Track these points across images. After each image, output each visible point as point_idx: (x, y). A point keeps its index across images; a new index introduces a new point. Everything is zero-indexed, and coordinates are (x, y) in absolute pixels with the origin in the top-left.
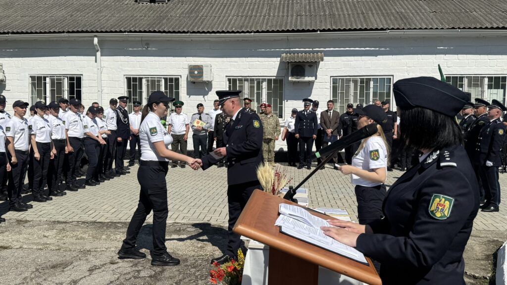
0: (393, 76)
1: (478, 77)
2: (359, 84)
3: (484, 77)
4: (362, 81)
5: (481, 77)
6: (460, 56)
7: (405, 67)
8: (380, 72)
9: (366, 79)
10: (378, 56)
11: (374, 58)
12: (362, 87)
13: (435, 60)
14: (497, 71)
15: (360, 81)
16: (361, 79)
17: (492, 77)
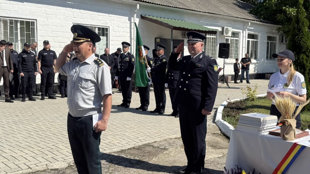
0: (36, 20)
1: (93, 27)
2: (9, 24)
3: (96, 27)
4: (11, 22)
5: (94, 27)
6: (82, 11)
7: (45, 14)
8: (26, 16)
9: (15, 20)
10: (24, 3)
11: (21, 3)
12: (11, 28)
13: (65, 12)
14: (103, 23)
15: (10, 22)
16: (10, 20)
17: (100, 28)
